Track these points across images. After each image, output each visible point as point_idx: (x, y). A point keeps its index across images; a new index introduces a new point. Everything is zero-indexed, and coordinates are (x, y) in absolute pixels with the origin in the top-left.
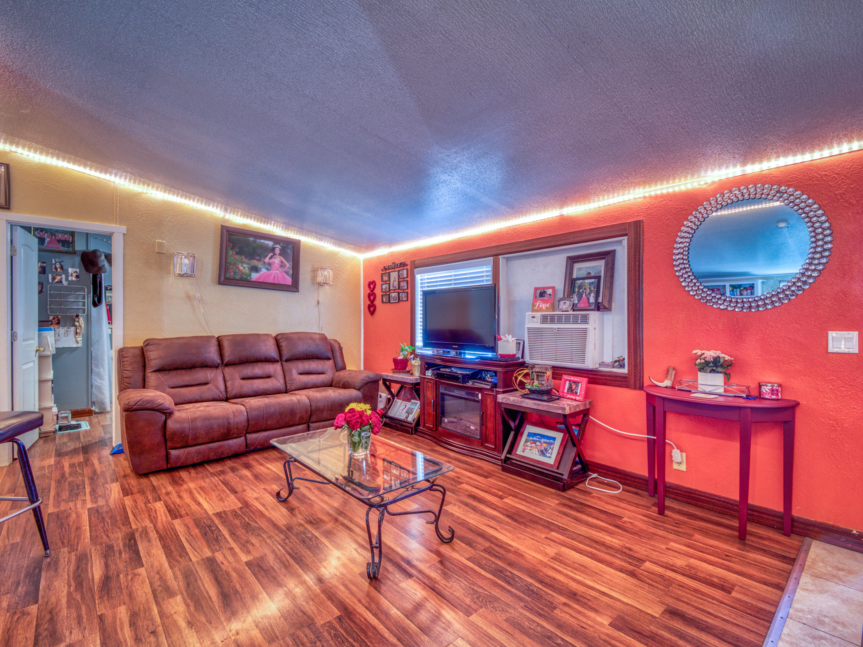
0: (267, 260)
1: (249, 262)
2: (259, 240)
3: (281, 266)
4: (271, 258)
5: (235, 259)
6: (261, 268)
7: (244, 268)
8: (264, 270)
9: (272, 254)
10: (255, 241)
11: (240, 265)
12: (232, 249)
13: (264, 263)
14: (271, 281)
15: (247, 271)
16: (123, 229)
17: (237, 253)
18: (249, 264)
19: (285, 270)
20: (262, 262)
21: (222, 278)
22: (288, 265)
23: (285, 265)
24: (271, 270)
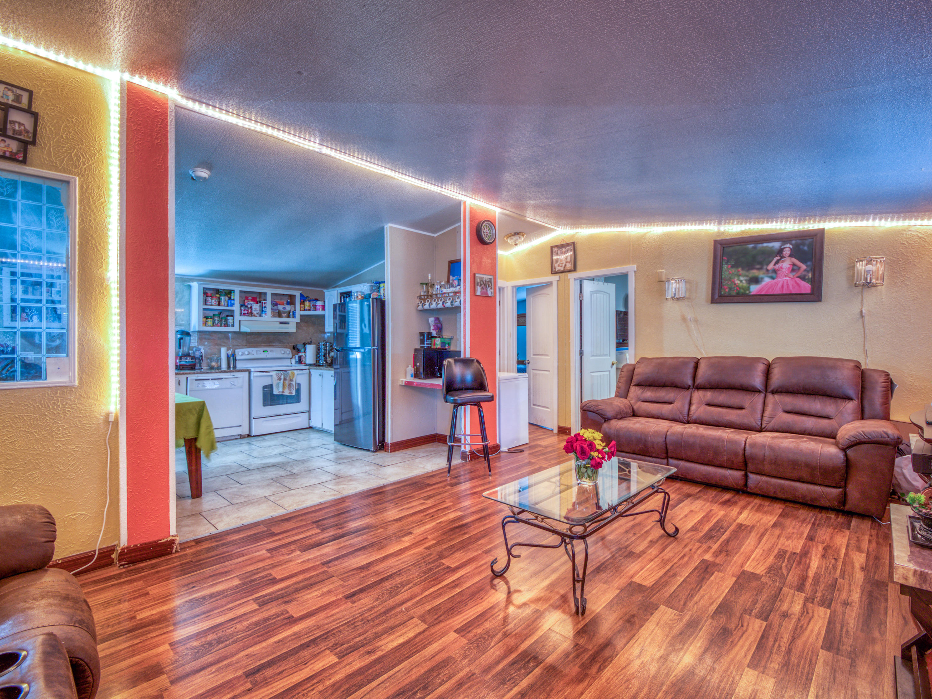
0: (771, 267)
1: (747, 274)
2: (760, 245)
3: (793, 270)
4: (777, 263)
5: (730, 273)
6: (762, 278)
7: (741, 281)
8: (767, 280)
9: (779, 258)
10: (755, 248)
11: (736, 278)
12: (727, 263)
13: (768, 270)
14: (777, 291)
15: (745, 284)
16: (635, 267)
17: (733, 267)
18: (747, 276)
19: (799, 274)
20: (764, 271)
21: (716, 297)
22: (804, 267)
23: (799, 268)
24: (777, 277)
